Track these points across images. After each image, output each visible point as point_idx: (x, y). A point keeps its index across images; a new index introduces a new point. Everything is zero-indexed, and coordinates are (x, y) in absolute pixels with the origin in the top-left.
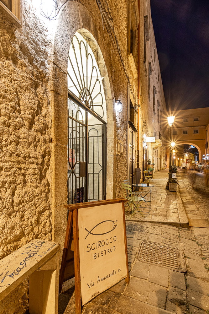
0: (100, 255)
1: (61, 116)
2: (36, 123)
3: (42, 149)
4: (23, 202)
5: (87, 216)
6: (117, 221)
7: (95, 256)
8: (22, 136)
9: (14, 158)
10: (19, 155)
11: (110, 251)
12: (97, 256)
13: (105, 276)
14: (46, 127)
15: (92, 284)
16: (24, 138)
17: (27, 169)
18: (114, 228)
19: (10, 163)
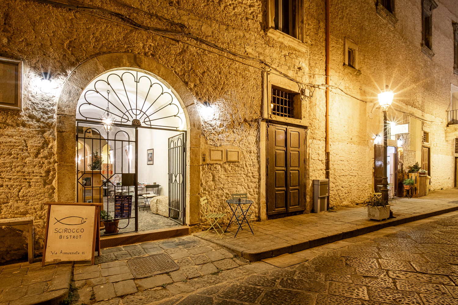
0: (65, 237)
1: (66, 146)
2: (41, 153)
3: (46, 167)
4: (27, 196)
5: (58, 211)
6: (86, 219)
7: (61, 237)
8: (27, 162)
9: (20, 174)
10: (24, 172)
11: (75, 237)
12: (63, 237)
13: (68, 252)
14: (51, 154)
15: (55, 253)
16: (29, 163)
17: (31, 179)
18: (82, 223)
19: (17, 176)
